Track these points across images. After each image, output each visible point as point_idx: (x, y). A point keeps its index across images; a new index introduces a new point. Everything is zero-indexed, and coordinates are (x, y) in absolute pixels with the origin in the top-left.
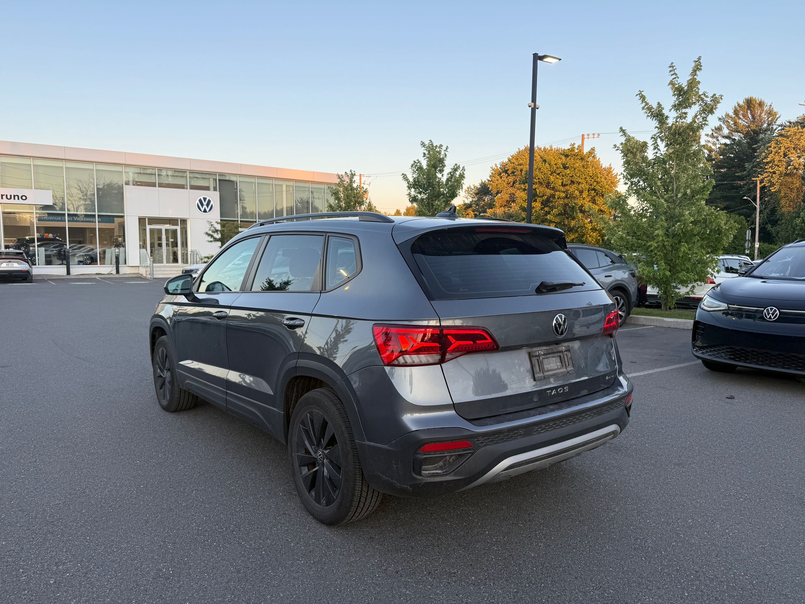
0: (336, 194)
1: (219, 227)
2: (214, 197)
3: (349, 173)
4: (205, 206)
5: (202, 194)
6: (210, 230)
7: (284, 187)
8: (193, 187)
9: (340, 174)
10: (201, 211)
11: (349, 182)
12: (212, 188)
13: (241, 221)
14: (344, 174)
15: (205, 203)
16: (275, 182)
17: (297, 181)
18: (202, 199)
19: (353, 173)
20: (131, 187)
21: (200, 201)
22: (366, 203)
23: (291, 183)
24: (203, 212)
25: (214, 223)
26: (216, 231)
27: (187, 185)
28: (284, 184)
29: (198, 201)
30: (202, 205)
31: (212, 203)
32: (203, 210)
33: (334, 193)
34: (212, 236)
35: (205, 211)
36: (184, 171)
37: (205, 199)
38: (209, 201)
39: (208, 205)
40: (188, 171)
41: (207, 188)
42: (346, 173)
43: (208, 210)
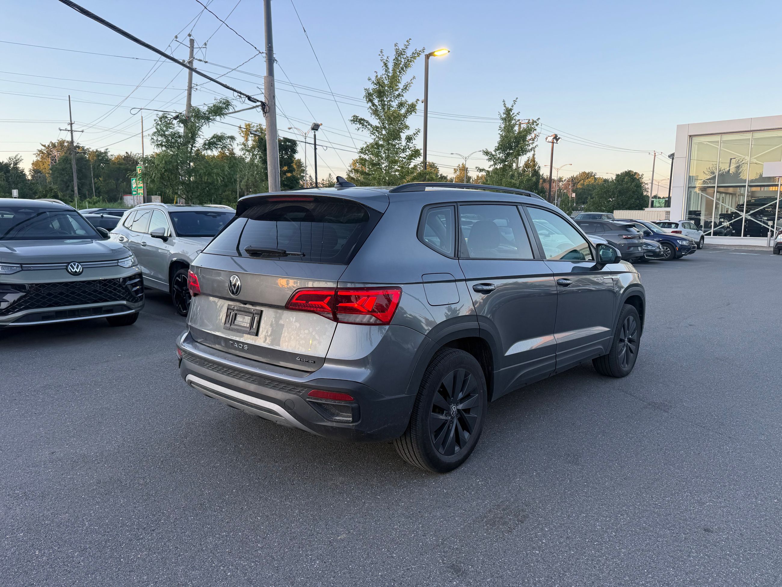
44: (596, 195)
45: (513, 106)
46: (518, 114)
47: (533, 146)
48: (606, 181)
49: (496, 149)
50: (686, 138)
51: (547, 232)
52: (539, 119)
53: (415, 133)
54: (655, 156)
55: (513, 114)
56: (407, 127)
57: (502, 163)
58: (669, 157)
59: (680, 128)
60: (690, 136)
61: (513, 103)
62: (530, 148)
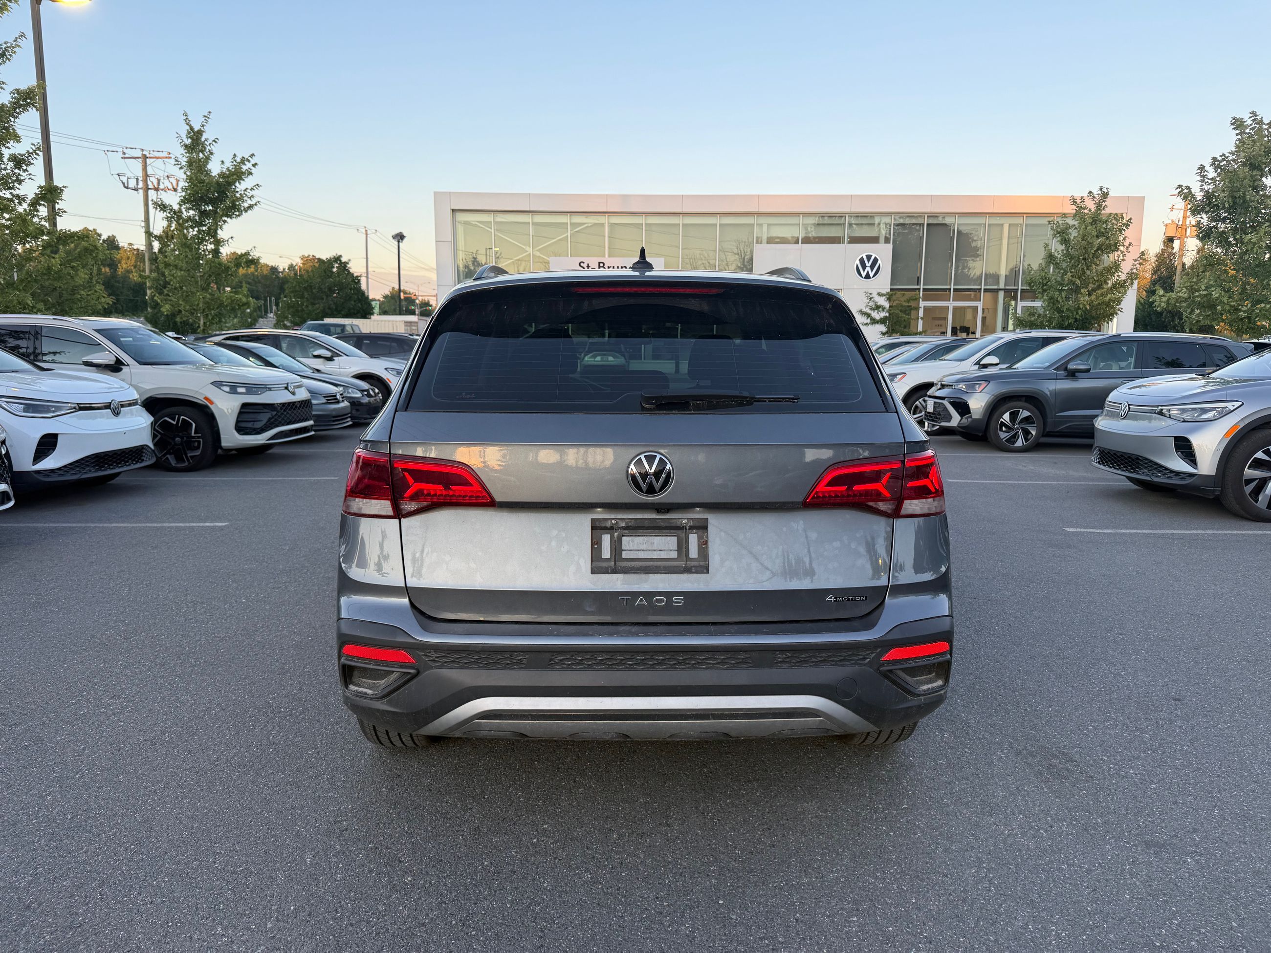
0: (1062, 233)
1: (883, 302)
2: (884, 253)
3: (1096, 192)
4: (868, 269)
5: (864, 250)
6: (867, 306)
7: (1006, 227)
8: (854, 240)
9: (1078, 195)
10: (860, 275)
11: (1093, 210)
12: (882, 239)
13: (924, 290)
14: (1085, 194)
15: (868, 264)
16: (989, 221)
17: (1029, 215)
18: (865, 258)
19: (1105, 190)
20: (764, 245)
21: (862, 260)
22: (1123, 246)
23: (1019, 221)
24: (865, 278)
25: (875, 295)
26: (878, 307)
27: (844, 237)
28: (1006, 222)
29: (858, 262)
30: (864, 267)
31: (879, 262)
32: (864, 274)
33: (1059, 233)
34: (868, 315)
35: (868, 276)
36: (841, 216)
37: (869, 257)
38: (876, 260)
39: (872, 267)
40: (847, 215)
41: (874, 240)
42: (1090, 192)
43: (871, 274)
44: (292, 292)
45: (203, 126)
46: (216, 142)
47: (252, 203)
48: (274, 270)
49: (182, 201)
50: (449, 212)
51: (328, 354)
52: (253, 155)
53: (31, 151)
54: (367, 234)
55: (206, 140)
56: (17, 138)
57: (195, 227)
58: (394, 237)
59: (438, 196)
60: (453, 210)
61: (203, 119)
62: (246, 205)
